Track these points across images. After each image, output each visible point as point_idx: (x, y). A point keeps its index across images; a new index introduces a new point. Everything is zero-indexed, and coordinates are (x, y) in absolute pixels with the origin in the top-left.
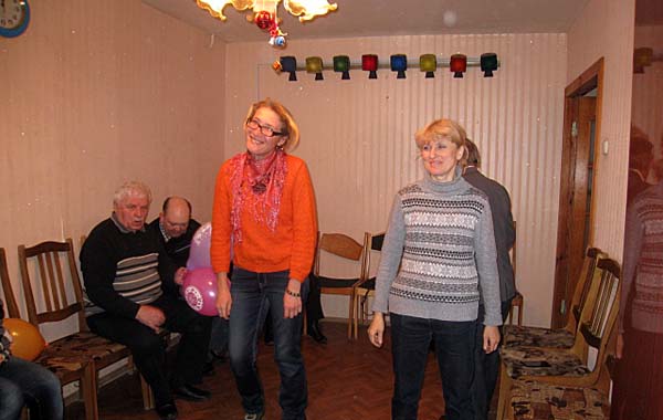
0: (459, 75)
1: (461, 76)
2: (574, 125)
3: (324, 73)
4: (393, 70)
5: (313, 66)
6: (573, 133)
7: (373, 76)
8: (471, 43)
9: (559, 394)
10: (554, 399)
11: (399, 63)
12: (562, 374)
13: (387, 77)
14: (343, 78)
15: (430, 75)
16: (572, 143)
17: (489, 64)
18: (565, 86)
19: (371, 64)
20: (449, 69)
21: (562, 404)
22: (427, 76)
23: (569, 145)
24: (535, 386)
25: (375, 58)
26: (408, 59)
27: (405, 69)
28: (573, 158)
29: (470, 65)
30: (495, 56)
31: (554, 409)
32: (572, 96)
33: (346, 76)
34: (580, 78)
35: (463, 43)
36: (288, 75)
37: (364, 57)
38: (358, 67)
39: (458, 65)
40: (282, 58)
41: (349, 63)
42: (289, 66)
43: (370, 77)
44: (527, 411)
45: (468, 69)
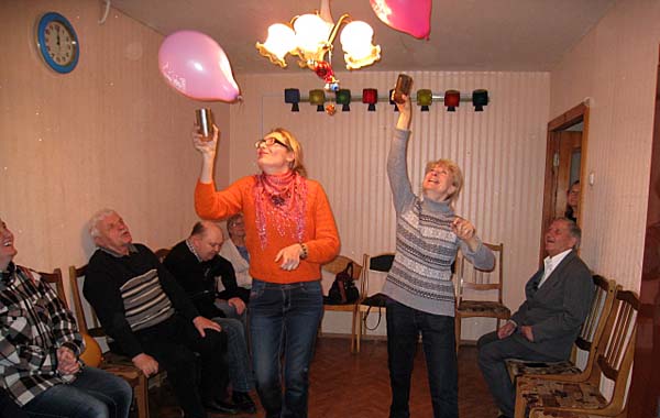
0: (451, 109)
1: (454, 110)
2: (556, 156)
3: (325, 105)
4: (391, 104)
5: (316, 99)
6: (555, 164)
7: (372, 108)
8: (463, 79)
9: (560, 388)
13: (385, 109)
14: (344, 110)
15: (425, 108)
16: (553, 173)
17: (480, 99)
18: (549, 121)
19: (371, 97)
20: (443, 104)
21: (564, 395)
22: (422, 110)
23: (551, 174)
24: (539, 382)
25: (375, 92)
28: (555, 186)
29: (463, 100)
30: (486, 93)
32: (554, 131)
33: (346, 108)
34: (565, 115)
35: (456, 80)
36: (291, 105)
37: (365, 91)
38: (359, 100)
39: (452, 100)
40: (286, 91)
41: (350, 96)
42: (292, 97)
43: (369, 109)
44: (537, 401)
45: (460, 103)
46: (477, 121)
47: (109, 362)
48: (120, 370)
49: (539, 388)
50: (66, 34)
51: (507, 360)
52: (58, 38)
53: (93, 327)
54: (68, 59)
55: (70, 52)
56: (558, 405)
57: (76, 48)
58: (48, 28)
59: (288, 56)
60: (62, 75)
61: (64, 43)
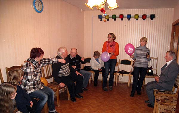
0: (144, 20)
1: (145, 20)
2: (174, 33)
3: (109, 19)
4: (127, 18)
5: (107, 17)
6: (174, 35)
7: (122, 20)
8: (148, 11)
9: (167, 98)
10: (166, 99)
11: (129, 17)
12: (168, 94)
13: (126, 20)
14: (114, 20)
15: (137, 20)
16: (173, 38)
17: (153, 17)
18: (173, 22)
19: (122, 17)
20: (142, 18)
21: (168, 100)
22: (136, 20)
24: (161, 96)
25: (123, 15)
26: (131, 15)
27: (131, 18)
28: (174, 42)
29: (148, 17)
30: (154, 15)
31: (166, 100)
32: (174, 25)
33: (115, 20)
34: (177, 21)
35: (146, 11)
36: (100, 19)
37: (120, 15)
38: (118, 17)
39: (144, 17)
40: (99, 15)
41: (116, 17)
42: (100, 17)
43: (121, 20)
44: (159, 101)
45: (147, 18)
46: (152, 23)
47: (50, 85)
48: (52, 87)
49: (161, 97)
50: (40, 3)
51: (154, 89)
52: (38, 4)
53: (47, 76)
54: (41, 9)
55: (41, 7)
56: (165, 102)
57: (43, 7)
58: (36, 2)
59: (93, 7)
60: (39, 13)
61: (40, 5)
